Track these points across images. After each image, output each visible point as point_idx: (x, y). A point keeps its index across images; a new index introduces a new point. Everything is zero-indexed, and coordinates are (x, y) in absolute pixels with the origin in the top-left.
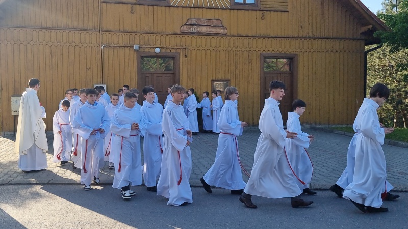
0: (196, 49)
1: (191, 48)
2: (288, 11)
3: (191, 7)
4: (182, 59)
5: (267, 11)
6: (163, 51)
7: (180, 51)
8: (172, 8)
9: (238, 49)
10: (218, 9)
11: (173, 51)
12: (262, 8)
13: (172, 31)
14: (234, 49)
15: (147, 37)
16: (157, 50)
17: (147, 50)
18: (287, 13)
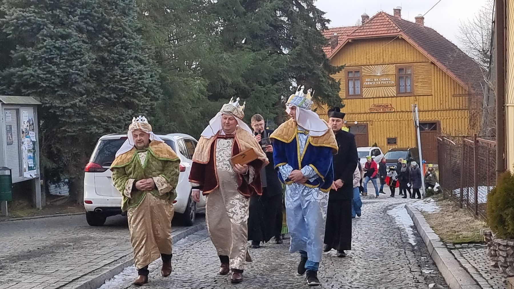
0: (377, 120)
1: (374, 120)
2: (432, 95)
3: (374, 98)
4: (370, 127)
5: (419, 96)
6: (359, 123)
7: (368, 122)
8: (364, 99)
9: (402, 119)
10: (389, 97)
11: (365, 122)
12: (415, 95)
13: (364, 112)
14: (399, 119)
15: (351, 116)
16: (356, 123)
17: (351, 123)
18: (431, 96)
